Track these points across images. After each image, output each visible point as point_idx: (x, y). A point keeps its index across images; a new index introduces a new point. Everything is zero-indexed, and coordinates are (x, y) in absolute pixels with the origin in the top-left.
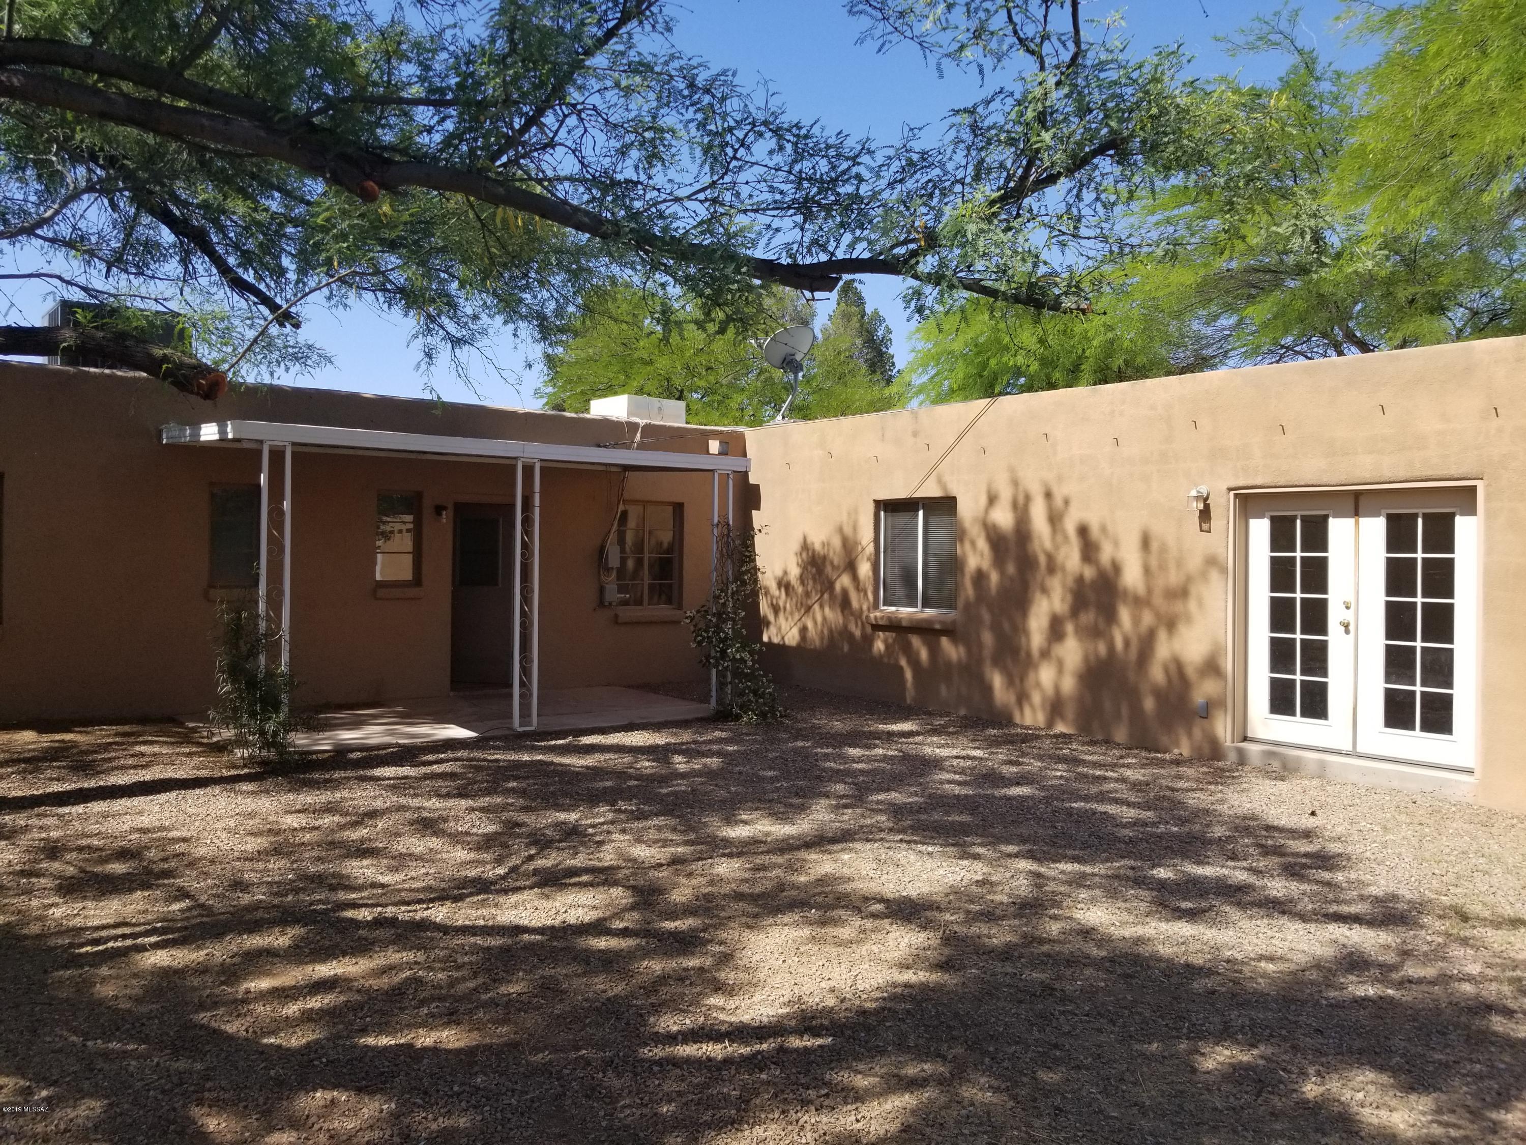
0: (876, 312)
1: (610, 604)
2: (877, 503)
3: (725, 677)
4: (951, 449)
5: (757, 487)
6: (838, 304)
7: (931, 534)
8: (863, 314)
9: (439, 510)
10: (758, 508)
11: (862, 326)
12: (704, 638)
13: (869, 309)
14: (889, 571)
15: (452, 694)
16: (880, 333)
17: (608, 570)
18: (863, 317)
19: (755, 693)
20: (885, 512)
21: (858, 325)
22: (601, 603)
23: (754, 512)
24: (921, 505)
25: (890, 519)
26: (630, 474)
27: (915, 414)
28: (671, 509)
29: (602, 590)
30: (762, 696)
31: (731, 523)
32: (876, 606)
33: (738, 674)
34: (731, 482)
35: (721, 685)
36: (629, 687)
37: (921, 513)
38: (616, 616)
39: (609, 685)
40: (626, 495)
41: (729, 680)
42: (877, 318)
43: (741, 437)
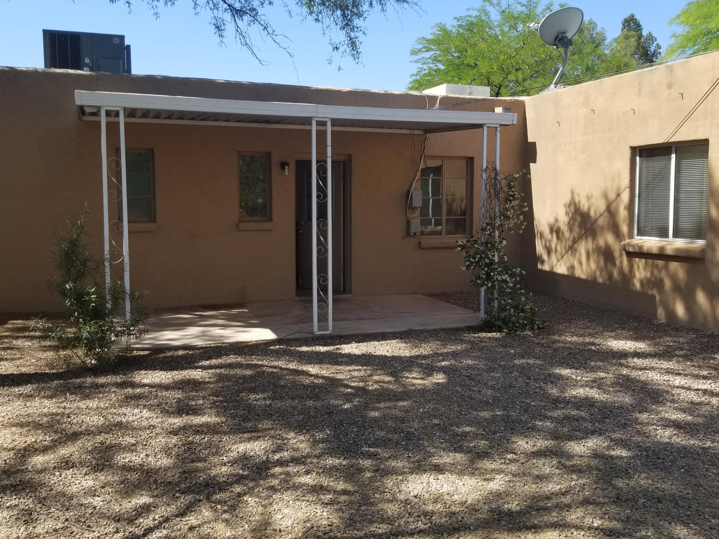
0: (650, 34)
1: (415, 234)
2: (633, 149)
3: (492, 294)
4: (706, 96)
5: (534, 144)
6: (622, 30)
7: (683, 175)
8: (640, 37)
9: (283, 165)
10: (534, 161)
11: (639, 44)
12: (472, 263)
13: (645, 33)
14: (643, 209)
15: (296, 298)
16: (652, 48)
17: (414, 209)
18: (640, 38)
19: (516, 308)
20: (640, 157)
21: (635, 44)
22: (408, 234)
23: (531, 165)
24: (674, 149)
25: (645, 164)
26: (431, 136)
27: (670, 69)
28: (464, 162)
29: (408, 224)
30: (523, 311)
31: (498, 168)
32: (631, 236)
33: (501, 291)
34: (498, 134)
35: (489, 301)
36: (430, 295)
37: (673, 156)
38: (420, 243)
39: (415, 293)
40: (427, 152)
41: (496, 296)
42: (651, 38)
43: (522, 104)
